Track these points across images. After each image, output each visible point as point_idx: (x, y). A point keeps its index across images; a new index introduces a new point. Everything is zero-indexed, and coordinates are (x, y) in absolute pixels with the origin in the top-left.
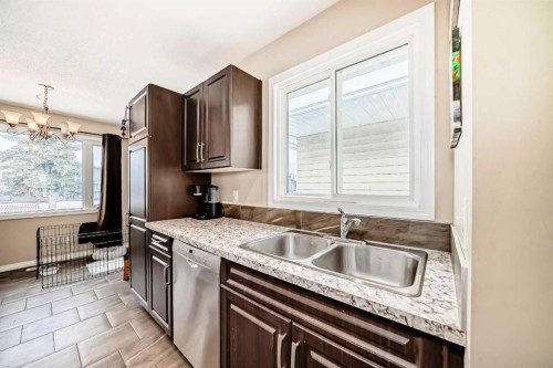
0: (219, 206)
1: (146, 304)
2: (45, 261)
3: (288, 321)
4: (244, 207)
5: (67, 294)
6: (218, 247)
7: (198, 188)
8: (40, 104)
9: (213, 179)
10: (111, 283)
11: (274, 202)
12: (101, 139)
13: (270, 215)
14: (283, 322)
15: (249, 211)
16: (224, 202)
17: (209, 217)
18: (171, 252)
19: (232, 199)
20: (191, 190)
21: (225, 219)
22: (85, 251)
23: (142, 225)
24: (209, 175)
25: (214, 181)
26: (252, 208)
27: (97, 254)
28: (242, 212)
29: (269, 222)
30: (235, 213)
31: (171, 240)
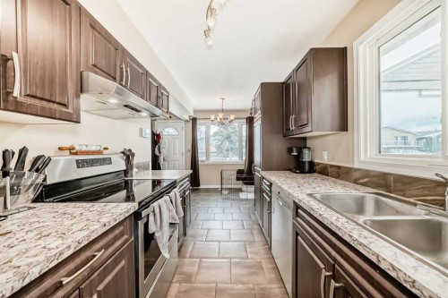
0: (312, 164)
1: (260, 223)
2: (224, 186)
3: (332, 262)
4: (332, 166)
5: (229, 205)
6: (291, 192)
7: (294, 149)
8: (220, 108)
9: (308, 142)
10: (248, 206)
11: (359, 162)
12: (245, 121)
13: (356, 175)
14: (329, 262)
15: (336, 170)
16: (316, 161)
17: (303, 172)
18: (271, 192)
19: (322, 158)
20: (290, 150)
21: (316, 175)
22: (239, 185)
23: (259, 172)
24: (305, 139)
25: (309, 143)
26: (339, 167)
27: (244, 188)
28: (330, 170)
29: (355, 182)
30: (325, 171)
31: (271, 184)
